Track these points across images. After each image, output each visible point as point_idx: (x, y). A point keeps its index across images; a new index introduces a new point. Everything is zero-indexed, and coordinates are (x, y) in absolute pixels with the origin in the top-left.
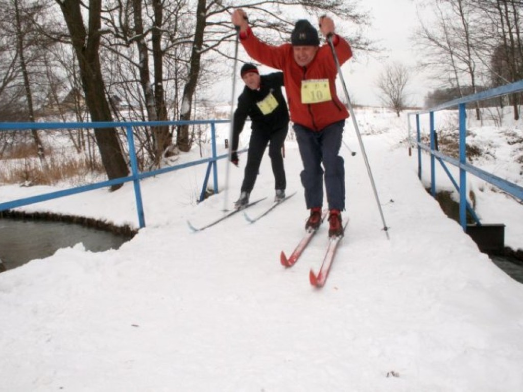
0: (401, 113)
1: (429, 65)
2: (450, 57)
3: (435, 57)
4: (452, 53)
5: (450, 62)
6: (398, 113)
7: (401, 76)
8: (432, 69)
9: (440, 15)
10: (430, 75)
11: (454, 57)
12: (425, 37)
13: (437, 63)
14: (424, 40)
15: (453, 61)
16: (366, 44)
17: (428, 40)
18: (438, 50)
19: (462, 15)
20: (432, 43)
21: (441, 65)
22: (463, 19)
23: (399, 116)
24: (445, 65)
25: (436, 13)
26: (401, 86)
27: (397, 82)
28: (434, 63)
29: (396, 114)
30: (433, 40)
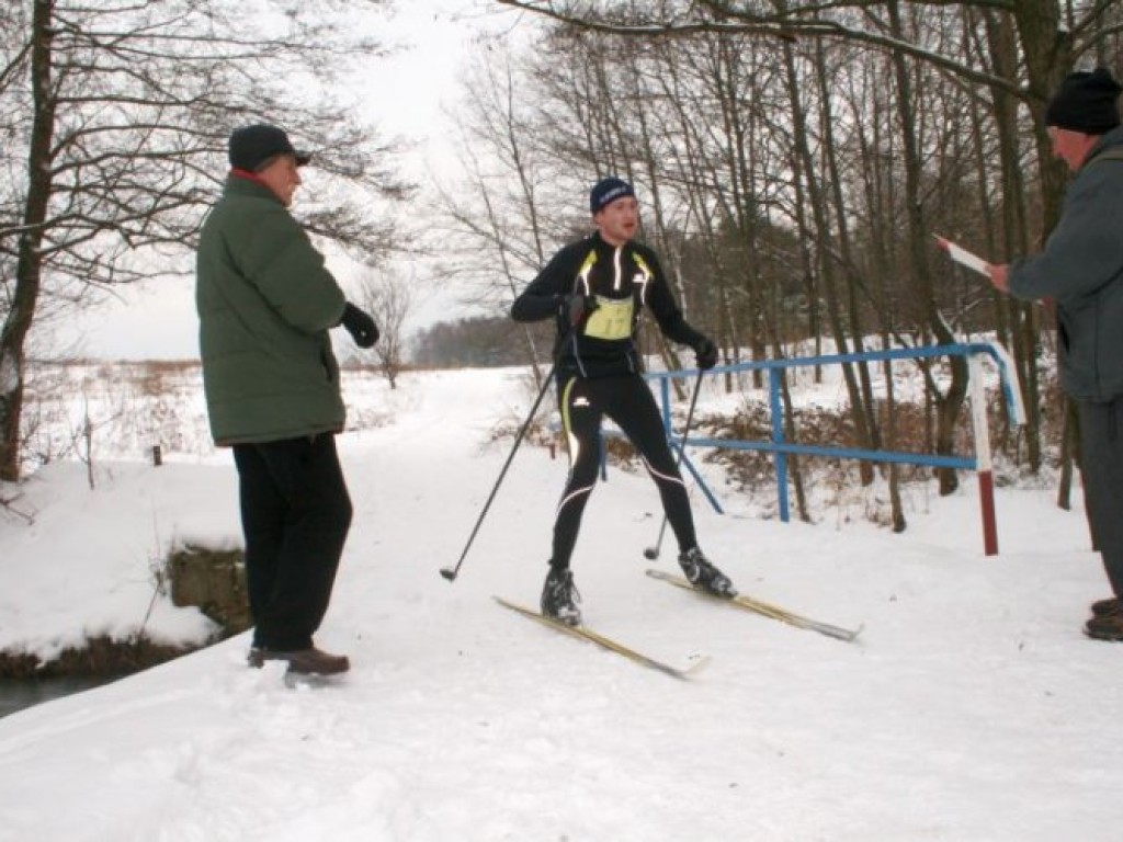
0: (396, 380)
1: (458, 274)
2: (499, 257)
3: (471, 257)
4: (503, 247)
5: (500, 266)
6: (392, 379)
7: (393, 297)
8: (465, 283)
9: (473, 167)
10: (461, 294)
11: (508, 255)
12: (446, 214)
13: (474, 270)
14: (444, 219)
15: (505, 264)
16: (408, 240)
17: (452, 219)
18: (475, 241)
19: (520, 169)
20: (465, 227)
21: (483, 273)
22: (522, 177)
23: (393, 386)
24: (491, 272)
25: (464, 163)
26: (396, 319)
27: (385, 310)
28: (469, 270)
29: (386, 382)
30: (464, 220)
